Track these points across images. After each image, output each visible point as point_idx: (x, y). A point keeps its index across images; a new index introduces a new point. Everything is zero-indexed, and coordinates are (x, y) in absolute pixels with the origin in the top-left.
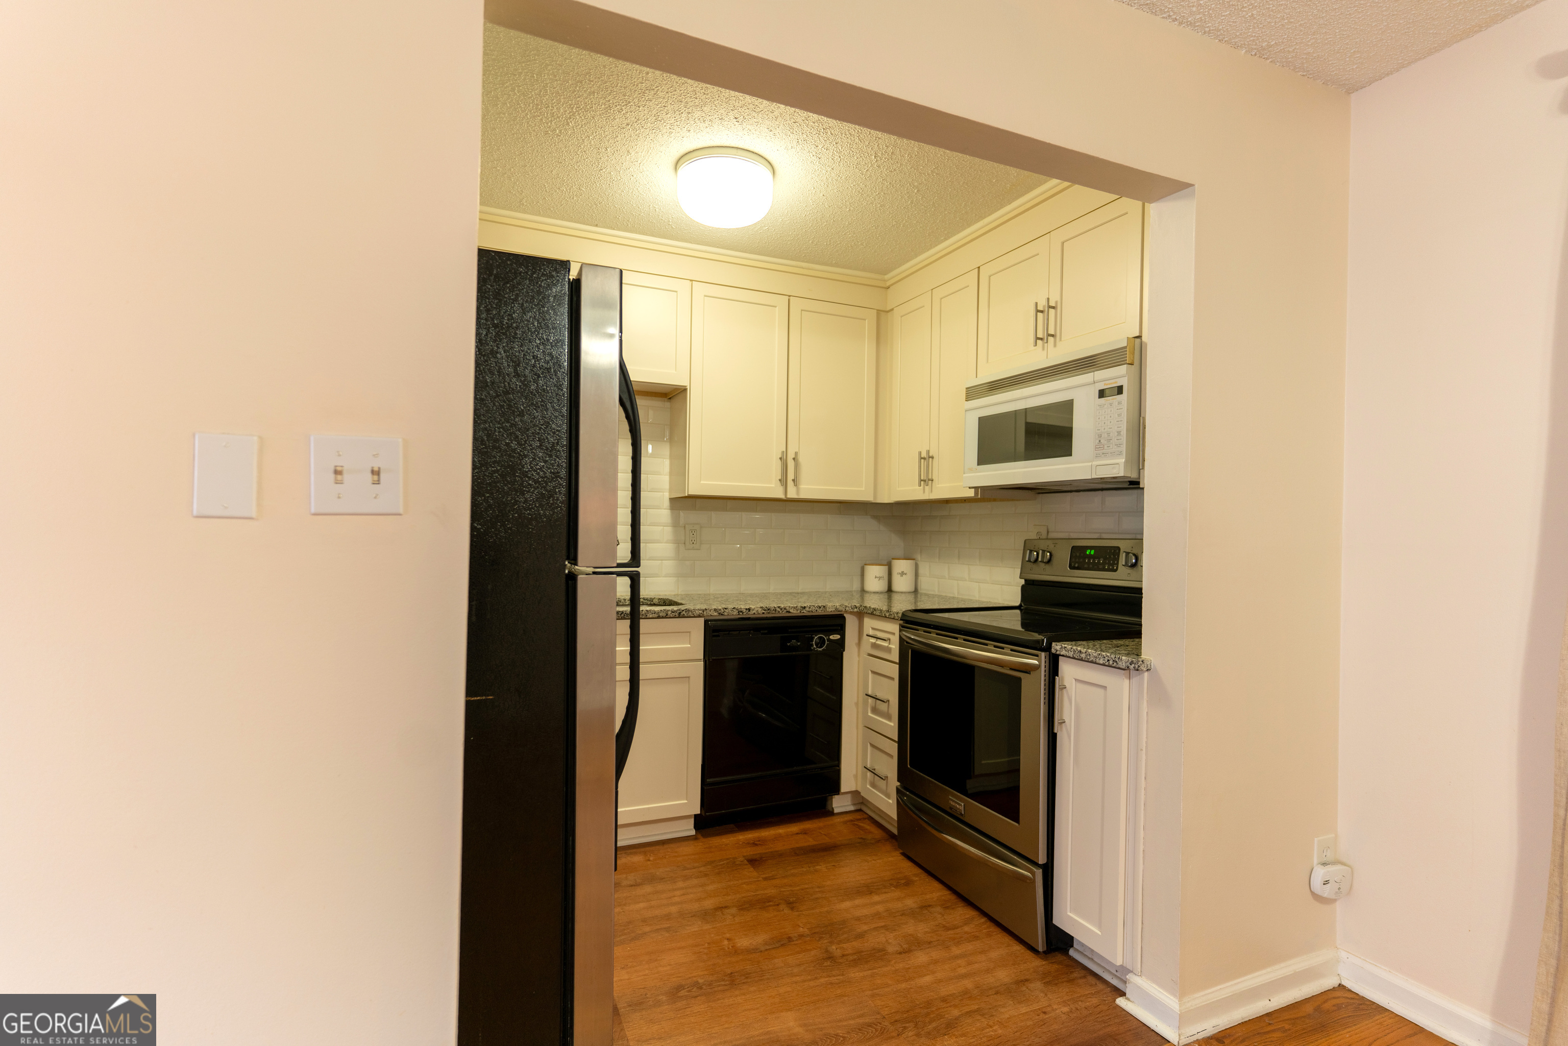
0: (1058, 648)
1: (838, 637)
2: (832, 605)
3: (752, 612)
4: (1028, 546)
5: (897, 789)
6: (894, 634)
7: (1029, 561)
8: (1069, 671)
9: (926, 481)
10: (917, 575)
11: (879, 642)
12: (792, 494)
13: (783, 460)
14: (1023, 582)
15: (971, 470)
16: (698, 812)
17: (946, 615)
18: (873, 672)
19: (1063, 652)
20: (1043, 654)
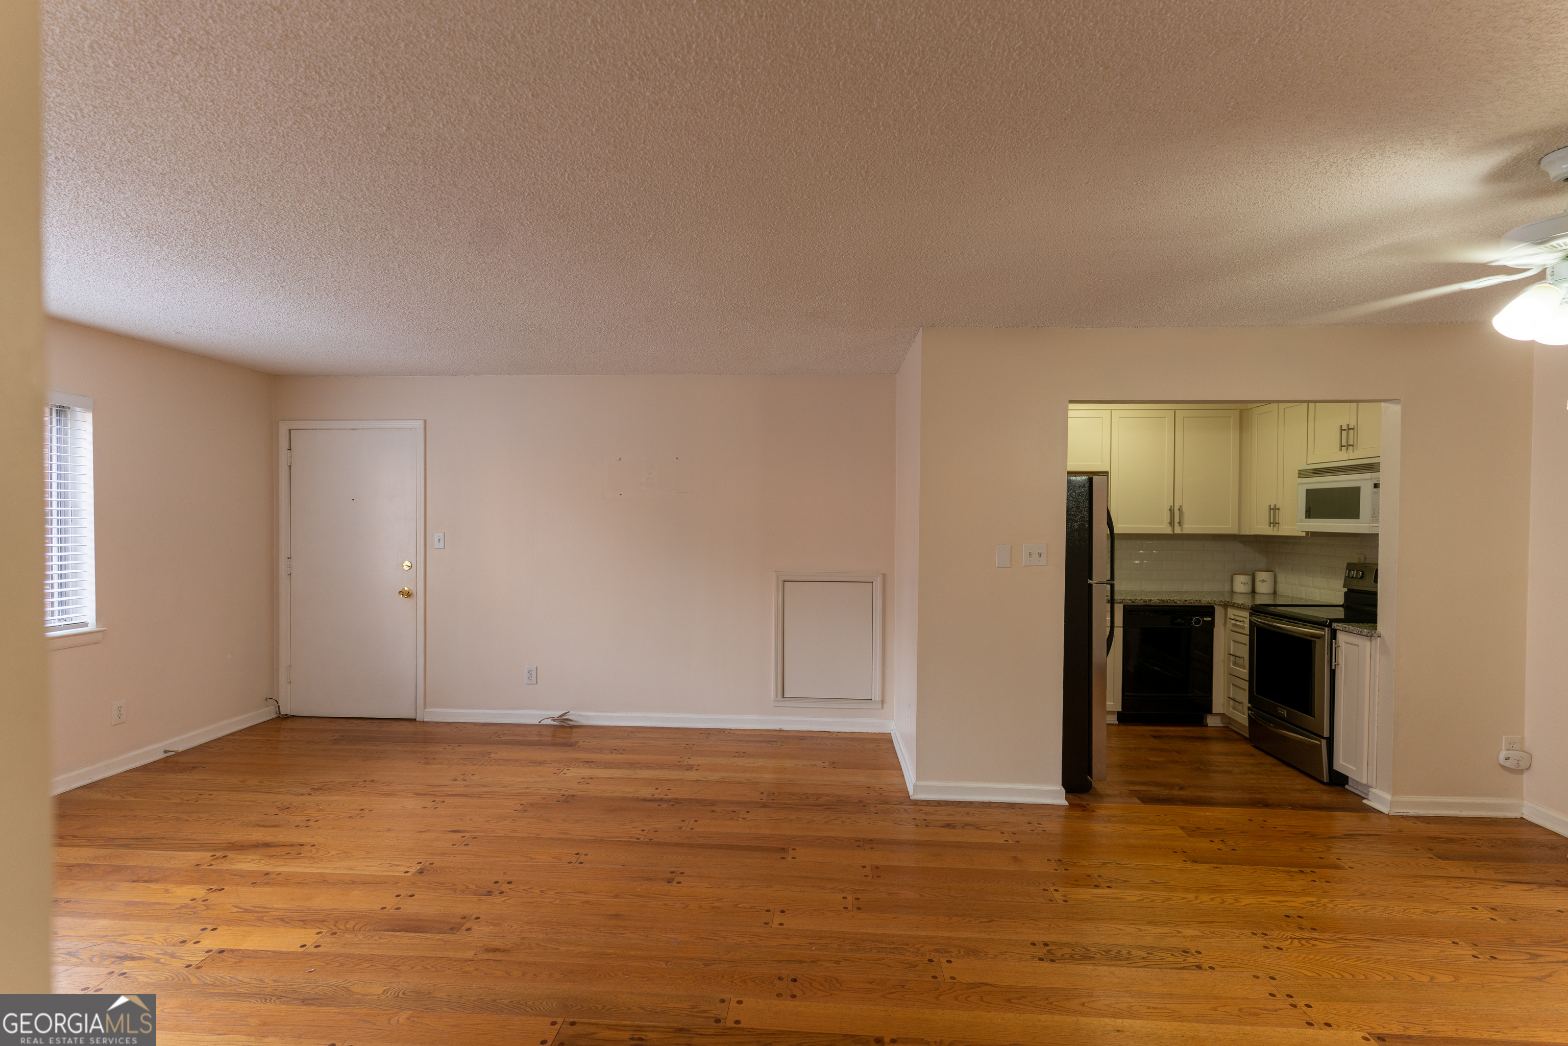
0: (1335, 625)
1: (1210, 619)
2: (1205, 600)
3: (1152, 602)
4: (1350, 567)
5: (1248, 707)
6: (1246, 618)
7: (1348, 576)
8: (1341, 637)
9: (1274, 523)
10: (1275, 582)
11: (1237, 623)
12: (1178, 530)
13: (1172, 510)
14: (1346, 590)
15: (1301, 521)
16: (1120, 710)
17: (1283, 608)
18: (1234, 641)
19: (1338, 628)
20: (1327, 629)
